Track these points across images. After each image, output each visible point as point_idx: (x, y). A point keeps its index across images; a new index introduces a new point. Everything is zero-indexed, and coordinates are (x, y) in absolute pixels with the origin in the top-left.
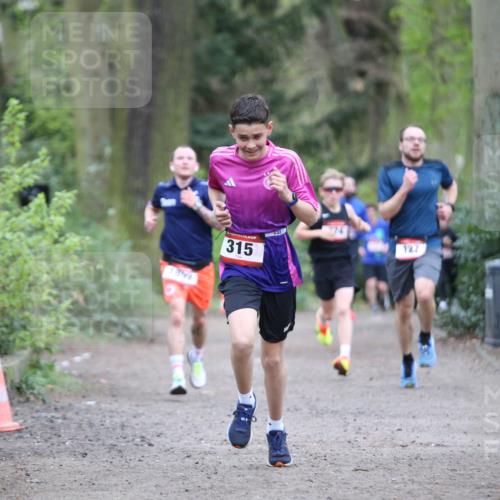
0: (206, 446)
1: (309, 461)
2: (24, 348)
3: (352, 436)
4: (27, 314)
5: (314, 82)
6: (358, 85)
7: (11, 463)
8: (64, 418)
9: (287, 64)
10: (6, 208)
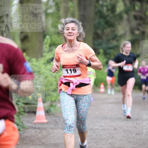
0: (96, 127)
1: (124, 132)
2: (48, 101)
3: (135, 125)
4: (49, 92)
5: (125, 32)
6: (137, 32)
7: (45, 131)
8: (59, 119)
9: (118, 26)
10: (44, 64)
